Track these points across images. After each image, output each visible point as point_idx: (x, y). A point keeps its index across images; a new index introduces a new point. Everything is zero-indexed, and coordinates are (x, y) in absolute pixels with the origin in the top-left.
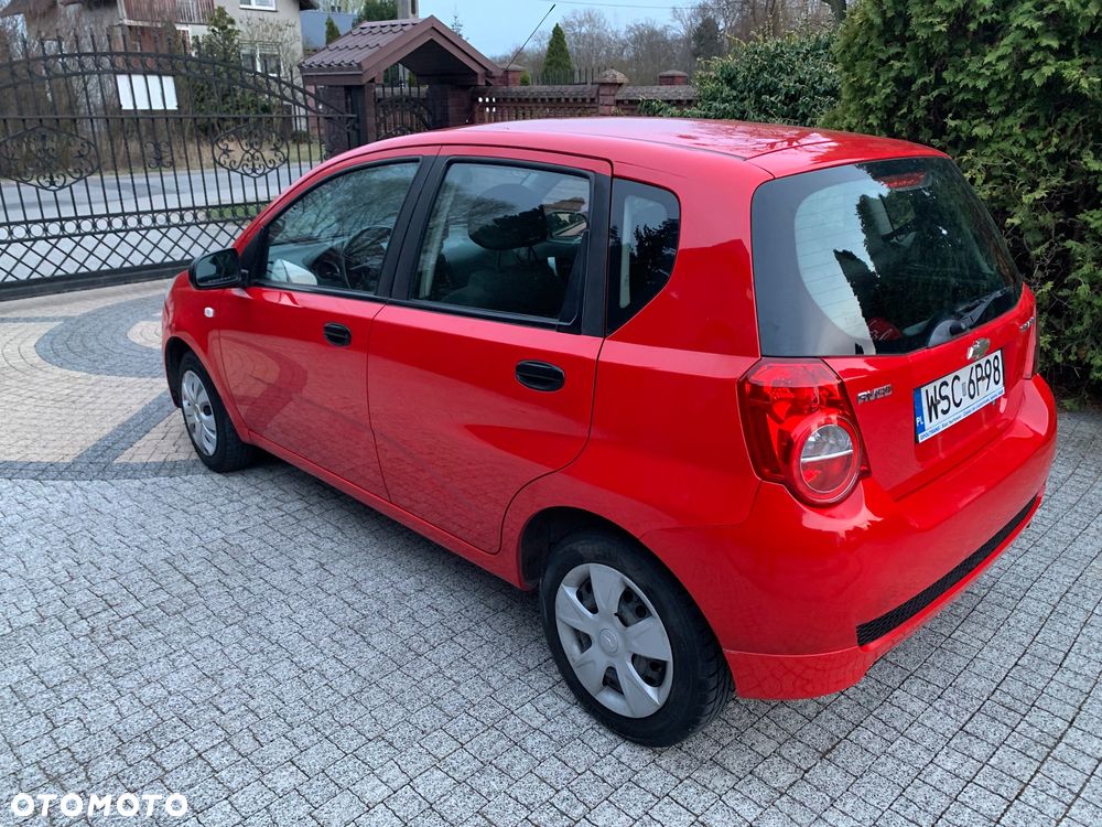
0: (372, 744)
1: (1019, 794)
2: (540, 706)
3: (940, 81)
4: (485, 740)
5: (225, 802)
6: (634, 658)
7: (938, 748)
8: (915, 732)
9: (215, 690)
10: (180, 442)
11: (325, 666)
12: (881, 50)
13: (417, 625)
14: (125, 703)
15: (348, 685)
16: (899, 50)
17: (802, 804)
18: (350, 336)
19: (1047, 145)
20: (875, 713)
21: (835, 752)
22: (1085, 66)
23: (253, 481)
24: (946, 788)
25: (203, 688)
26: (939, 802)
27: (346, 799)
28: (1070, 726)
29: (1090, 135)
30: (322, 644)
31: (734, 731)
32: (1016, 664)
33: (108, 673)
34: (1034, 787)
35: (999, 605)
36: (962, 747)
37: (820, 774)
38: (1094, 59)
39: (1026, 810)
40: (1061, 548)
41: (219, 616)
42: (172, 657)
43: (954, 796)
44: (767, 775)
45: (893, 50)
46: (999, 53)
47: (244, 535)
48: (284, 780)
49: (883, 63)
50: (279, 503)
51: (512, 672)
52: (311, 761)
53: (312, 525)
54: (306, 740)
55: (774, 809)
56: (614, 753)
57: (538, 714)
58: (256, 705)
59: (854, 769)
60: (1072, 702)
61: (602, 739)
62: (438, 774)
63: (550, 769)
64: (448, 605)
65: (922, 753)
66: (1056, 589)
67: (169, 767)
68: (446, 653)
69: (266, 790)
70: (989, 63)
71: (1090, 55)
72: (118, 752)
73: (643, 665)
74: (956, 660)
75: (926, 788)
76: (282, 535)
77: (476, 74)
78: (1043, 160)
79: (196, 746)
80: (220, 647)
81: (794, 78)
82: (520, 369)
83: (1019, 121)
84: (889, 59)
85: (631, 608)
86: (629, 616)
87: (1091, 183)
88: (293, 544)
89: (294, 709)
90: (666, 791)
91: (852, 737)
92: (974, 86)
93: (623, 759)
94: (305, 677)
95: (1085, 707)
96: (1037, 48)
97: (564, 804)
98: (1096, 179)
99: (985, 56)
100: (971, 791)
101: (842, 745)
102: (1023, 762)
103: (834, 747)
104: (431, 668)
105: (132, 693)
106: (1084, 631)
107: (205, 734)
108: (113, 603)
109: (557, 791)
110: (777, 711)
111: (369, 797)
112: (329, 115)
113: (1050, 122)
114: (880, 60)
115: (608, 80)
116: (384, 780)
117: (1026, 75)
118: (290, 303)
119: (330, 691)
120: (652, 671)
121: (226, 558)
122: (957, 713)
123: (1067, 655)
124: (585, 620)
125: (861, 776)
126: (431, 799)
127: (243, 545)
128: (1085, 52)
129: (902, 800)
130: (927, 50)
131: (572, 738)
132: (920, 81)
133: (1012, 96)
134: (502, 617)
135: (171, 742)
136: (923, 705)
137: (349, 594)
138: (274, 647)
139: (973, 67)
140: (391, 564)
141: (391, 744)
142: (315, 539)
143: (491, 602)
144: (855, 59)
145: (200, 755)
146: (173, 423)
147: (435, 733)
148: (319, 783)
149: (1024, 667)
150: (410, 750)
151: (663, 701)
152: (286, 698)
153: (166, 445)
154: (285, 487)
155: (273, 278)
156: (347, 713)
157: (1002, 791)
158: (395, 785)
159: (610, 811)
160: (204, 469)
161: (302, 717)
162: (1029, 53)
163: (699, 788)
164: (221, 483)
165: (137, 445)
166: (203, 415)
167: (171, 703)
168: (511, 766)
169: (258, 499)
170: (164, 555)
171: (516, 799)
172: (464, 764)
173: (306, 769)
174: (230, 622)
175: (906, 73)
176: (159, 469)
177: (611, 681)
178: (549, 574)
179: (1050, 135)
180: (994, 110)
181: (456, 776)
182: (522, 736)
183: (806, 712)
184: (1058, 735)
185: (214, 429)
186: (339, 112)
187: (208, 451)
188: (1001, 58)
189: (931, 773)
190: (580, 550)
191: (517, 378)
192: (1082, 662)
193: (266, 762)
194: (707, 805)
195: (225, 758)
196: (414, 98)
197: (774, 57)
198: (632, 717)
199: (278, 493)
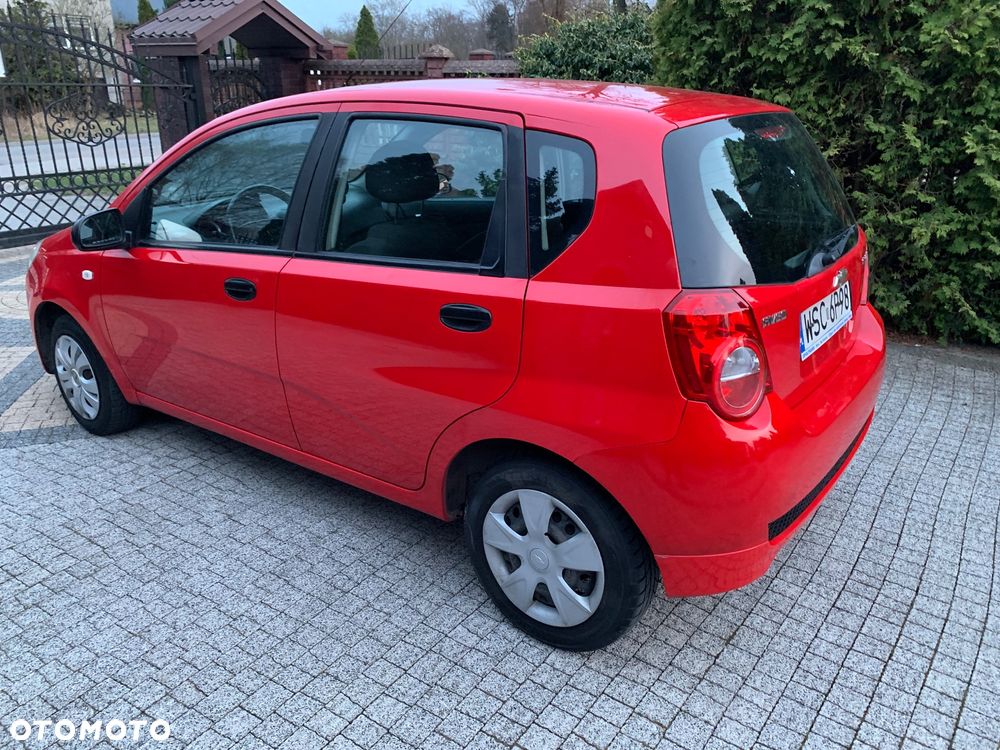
0: (317, 680)
1: (891, 655)
2: (471, 627)
3: (745, 55)
4: (426, 663)
6: (566, 573)
7: (819, 624)
8: (797, 612)
9: (145, 647)
10: (53, 409)
11: (254, 612)
12: (695, 28)
13: (337, 564)
14: (50, 670)
15: (282, 628)
16: (709, 27)
17: (720, 686)
18: (254, 290)
19: (836, 109)
20: (761, 601)
21: (736, 638)
22: (865, 43)
23: (140, 442)
24: (832, 657)
25: (131, 647)
26: (830, 670)
27: (303, 735)
28: (917, 594)
29: (870, 102)
30: (246, 591)
31: (648, 629)
32: (864, 547)
33: (26, 642)
34: (901, 648)
35: (840, 500)
36: (837, 621)
37: (730, 657)
38: (872, 37)
39: (900, 668)
40: (876, 449)
41: (133, 574)
42: (91, 620)
43: (840, 663)
44: (684, 665)
45: (704, 28)
46: (795, 31)
47: (142, 494)
48: (237, 725)
49: (695, 38)
50: (172, 461)
51: (438, 599)
52: (260, 703)
53: (211, 480)
54: (251, 685)
55: (697, 693)
56: (548, 661)
57: (470, 635)
58: (191, 657)
59: (754, 651)
60: (914, 574)
61: (534, 651)
62: (389, 701)
63: (492, 683)
64: (364, 544)
65: (807, 630)
66: (880, 483)
68: (371, 588)
69: (220, 737)
70: (788, 39)
71: (868, 33)
73: (574, 578)
74: (816, 549)
75: (817, 659)
76: (182, 491)
77: (308, 47)
78: (832, 123)
79: (138, 704)
80: (141, 605)
81: (607, 53)
82: (445, 313)
83: (813, 90)
84: (701, 35)
85: (561, 527)
86: (559, 534)
87: (871, 143)
88: (195, 499)
89: (230, 656)
90: (601, 690)
91: (747, 623)
92: (775, 60)
93: (557, 666)
94: (236, 624)
95: (924, 577)
96: (827, 26)
97: (513, 713)
98: (876, 139)
99: (783, 33)
100: (853, 657)
101: (741, 631)
102: (887, 628)
103: (735, 634)
104: (360, 603)
105: (56, 659)
106: (909, 515)
107: (143, 690)
108: (16, 572)
109: (504, 702)
110: (681, 608)
111: (326, 731)
112: (165, 85)
113: (836, 91)
114: (694, 37)
115: (435, 54)
116: (337, 713)
117: (818, 50)
118: (175, 261)
119: (265, 635)
120: (583, 581)
121: (128, 518)
122: (827, 593)
123: (900, 536)
124: (514, 542)
125: (762, 655)
126: (387, 725)
127: (144, 504)
128: (865, 31)
129: (800, 672)
130: (735, 27)
131: (506, 652)
132: (729, 55)
133: (806, 69)
134: (417, 550)
135: (110, 703)
136: (799, 590)
137: (264, 542)
138: (199, 599)
139: (773, 43)
140: (299, 510)
141: (336, 678)
142: (217, 492)
143: (404, 536)
144: (670, 35)
145: (143, 712)
146: (40, 390)
147: (377, 663)
148: (274, 724)
149: (870, 550)
150: (357, 682)
151: (595, 608)
152: (221, 647)
153: (38, 412)
154: (175, 445)
155: (157, 238)
156: (285, 654)
157: (877, 654)
158: (349, 716)
159: (556, 714)
160: (85, 433)
161: (242, 663)
162: (820, 32)
163: (630, 683)
164: (106, 446)
165: (6, 413)
166: (82, 379)
167: (100, 665)
168: (456, 685)
169: (150, 459)
170: (61, 520)
171: (468, 714)
172: (410, 687)
173: (258, 712)
174: (146, 579)
175: (718, 48)
176: (35, 436)
177: (542, 596)
178: (475, 504)
179: (838, 102)
180: (791, 81)
181: (406, 700)
182: (460, 656)
183: (705, 606)
184: (909, 602)
185: (97, 392)
186: (174, 82)
187: (88, 415)
188: (797, 35)
189: (818, 646)
190: (508, 478)
191: (441, 321)
192: (913, 541)
193: (215, 710)
194: (640, 697)
195: (171, 712)
196: (247, 71)
197: (587, 35)
198: (564, 626)
199: (169, 451)
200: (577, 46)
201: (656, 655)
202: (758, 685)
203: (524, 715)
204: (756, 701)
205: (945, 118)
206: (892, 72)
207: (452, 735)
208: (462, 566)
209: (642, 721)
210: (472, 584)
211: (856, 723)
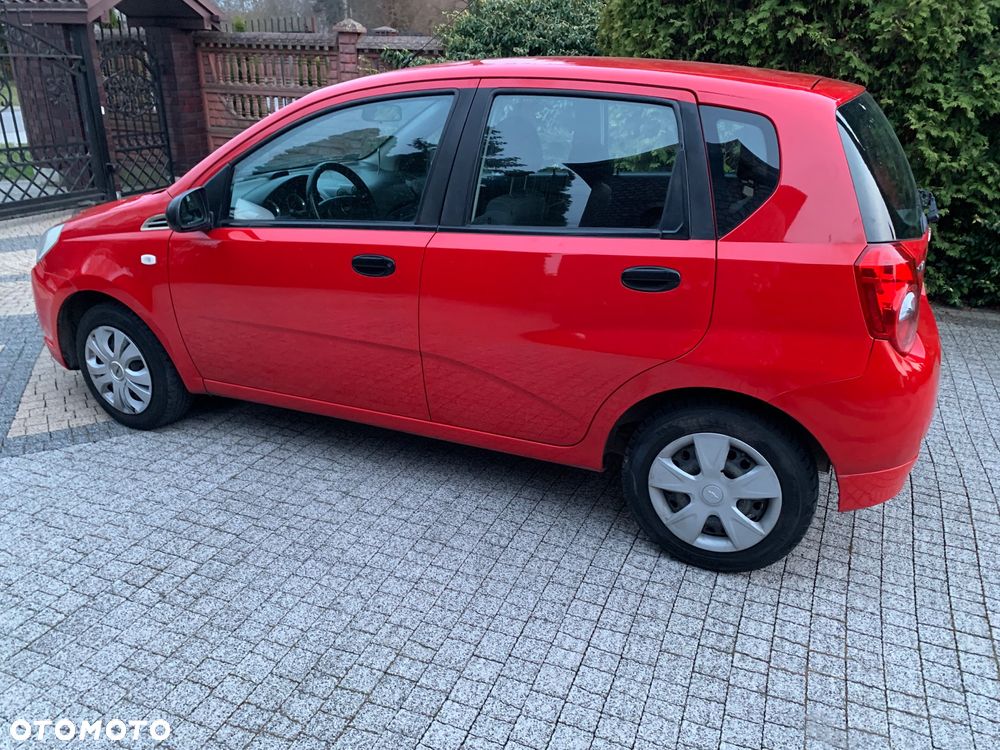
0: (530, 624)
1: (977, 546)
2: (636, 564)
3: (711, 38)
4: (617, 598)
5: (449, 702)
6: (740, 504)
7: (911, 529)
8: (889, 522)
9: (346, 618)
11: (431, 574)
12: (661, 11)
13: (480, 524)
14: (265, 649)
15: (466, 584)
16: (675, 11)
17: (865, 585)
18: (392, 265)
21: (855, 547)
22: (821, 29)
23: (195, 432)
24: (935, 553)
25: (331, 619)
26: (939, 563)
27: (550, 671)
28: (969, 499)
30: (410, 557)
33: (220, 628)
34: (980, 539)
36: (923, 525)
37: (859, 563)
38: (827, 24)
39: (988, 554)
41: (286, 556)
42: (273, 600)
43: (943, 556)
44: (828, 573)
45: (671, 10)
46: (760, 16)
47: (238, 481)
48: (483, 671)
49: (661, 21)
50: (246, 448)
51: (591, 544)
52: (492, 650)
53: (301, 462)
54: (472, 636)
55: (851, 593)
56: (718, 583)
57: (639, 570)
58: (397, 620)
59: (875, 555)
60: (958, 484)
61: (702, 577)
62: (606, 633)
63: (684, 606)
64: (493, 504)
65: (904, 535)
67: (367, 689)
68: (525, 541)
69: (475, 683)
70: (753, 24)
71: (823, 21)
72: (301, 692)
73: (749, 506)
75: (924, 556)
77: (202, 18)
79: (375, 667)
80: (313, 582)
82: (628, 275)
84: (668, 18)
85: (738, 463)
86: (735, 469)
88: (297, 481)
90: (776, 600)
91: (856, 535)
92: (741, 43)
93: (729, 586)
95: (967, 485)
96: (791, 13)
97: (717, 628)
99: (747, 18)
100: (950, 551)
101: (855, 541)
102: (963, 526)
103: (851, 544)
104: (524, 555)
105: (263, 639)
107: (373, 655)
108: (160, 566)
109: (704, 620)
111: (567, 664)
114: (659, 18)
115: (348, 29)
116: (567, 648)
117: (780, 35)
120: (757, 508)
121: (241, 505)
124: (683, 482)
125: (882, 558)
126: (618, 652)
127: (248, 489)
128: (820, 18)
129: (918, 567)
131: (680, 581)
132: (696, 37)
133: (767, 51)
135: (347, 670)
137: (397, 512)
138: (368, 570)
139: (738, 26)
140: (411, 480)
141: (546, 620)
142: (316, 473)
145: (385, 673)
147: (574, 603)
148: (516, 665)
150: (567, 621)
151: (768, 532)
152: (420, 607)
153: (56, 412)
154: (237, 432)
155: (235, 217)
156: (485, 606)
157: (966, 546)
158: (579, 649)
159: (752, 624)
161: (450, 619)
162: (783, 18)
163: (795, 592)
164: (160, 439)
165: (19, 416)
166: (127, 371)
167: (312, 638)
168: (654, 612)
169: (219, 448)
170: (170, 514)
171: (680, 634)
172: (617, 619)
173: (494, 658)
174: (302, 558)
175: (685, 30)
176: (71, 436)
177: (714, 528)
181: (620, 630)
182: (642, 589)
184: (967, 505)
185: (149, 383)
186: (61, 53)
187: (134, 409)
188: (761, 21)
189: (920, 546)
190: (682, 424)
191: (622, 284)
192: (942, 458)
193: (453, 662)
194: (810, 602)
195: (413, 669)
196: (134, 41)
197: (513, 14)
198: (735, 550)
199: (236, 439)
200: (506, 24)
201: (803, 568)
202: (893, 581)
203: (727, 628)
204: (899, 593)
205: (889, 98)
206: (847, 56)
207: (678, 652)
208: (594, 515)
209: (823, 620)
210: (613, 530)
211: (981, 599)
